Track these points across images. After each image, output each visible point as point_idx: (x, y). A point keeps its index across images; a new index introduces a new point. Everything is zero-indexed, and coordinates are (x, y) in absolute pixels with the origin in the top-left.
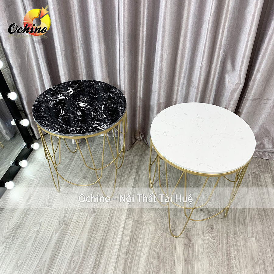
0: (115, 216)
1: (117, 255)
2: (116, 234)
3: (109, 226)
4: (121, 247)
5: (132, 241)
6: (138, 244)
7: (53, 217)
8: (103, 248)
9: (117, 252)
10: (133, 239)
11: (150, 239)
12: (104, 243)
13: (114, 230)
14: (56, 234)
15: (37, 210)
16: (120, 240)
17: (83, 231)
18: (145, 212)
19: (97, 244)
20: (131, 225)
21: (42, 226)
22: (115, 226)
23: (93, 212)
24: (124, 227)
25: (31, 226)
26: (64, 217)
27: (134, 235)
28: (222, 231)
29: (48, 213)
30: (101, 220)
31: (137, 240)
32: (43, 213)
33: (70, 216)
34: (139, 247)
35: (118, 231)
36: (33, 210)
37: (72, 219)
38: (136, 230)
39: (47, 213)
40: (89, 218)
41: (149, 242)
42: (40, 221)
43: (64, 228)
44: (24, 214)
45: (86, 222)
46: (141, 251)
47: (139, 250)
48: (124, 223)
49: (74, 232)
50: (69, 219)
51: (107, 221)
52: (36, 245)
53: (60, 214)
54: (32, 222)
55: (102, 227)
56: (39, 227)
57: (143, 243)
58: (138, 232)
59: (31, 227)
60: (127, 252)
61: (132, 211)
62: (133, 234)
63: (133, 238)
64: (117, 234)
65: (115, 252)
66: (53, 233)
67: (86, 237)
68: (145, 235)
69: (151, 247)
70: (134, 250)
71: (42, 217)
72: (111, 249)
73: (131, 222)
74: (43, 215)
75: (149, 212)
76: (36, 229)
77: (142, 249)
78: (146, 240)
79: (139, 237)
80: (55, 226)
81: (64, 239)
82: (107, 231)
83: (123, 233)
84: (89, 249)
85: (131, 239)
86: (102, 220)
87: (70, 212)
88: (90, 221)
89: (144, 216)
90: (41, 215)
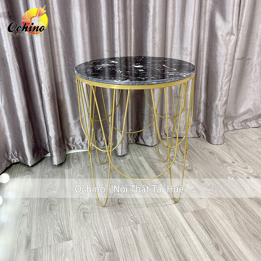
2: (185, 234)
3: (169, 230)
4: (205, 245)
5: (211, 233)
6: (219, 233)
9: (205, 253)
10: (209, 231)
11: (226, 222)
12: (180, 250)
13: (178, 230)
16: (196, 238)
18: (197, 200)
19: (171, 255)
20: (193, 217)
22: (176, 225)
23: (135, 222)
24: (188, 223)
26: (100, 243)
27: (207, 226)
29: (72, 248)
30: (153, 227)
31: (214, 229)
32: (64, 250)
33: (108, 238)
34: (225, 236)
35: (185, 230)
37: (112, 241)
38: (204, 220)
39: (70, 249)
40: (136, 230)
41: (230, 225)
43: (110, 256)
45: (135, 236)
46: (231, 239)
47: (226, 238)
48: (183, 219)
53: (91, 242)
55: (161, 234)
57: (225, 230)
58: (208, 221)
60: (217, 247)
62: (204, 225)
63: (208, 229)
64: (186, 232)
65: (202, 253)
67: (151, 253)
68: (218, 221)
69: (237, 230)
70: (222, 241)
71: (65, 256)
72: (195, 252)
73: (190, 215)
74: (66, 253)
77: (230, 236)
78: (224, 225)
79: (214, 225)
80: (94, 259)
82: (171, 235)
83: (192, 229)
85: (208, 231)
86: (155, 226)
87: (105, 234)
88: (140, 234)
89: (200, 204)
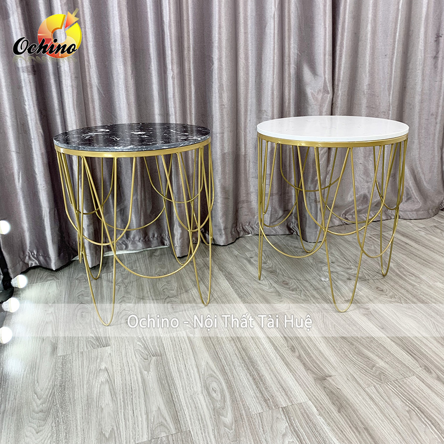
1: (279, 357)
4: (278, 347)
7: (123, 356)
8: (250, 358)
9: (277, 355)
12: (246, 352)
14: (148, 372)
16: (268, 341)
17: (196, 352)
19: (234, 358)
21: (112, 372)
25: (89, 379)
28: (395, 289)
29: (111, 354)
32: (99, 356)
33: (156, 343)
37: (162, 346)
39: (107, 355)
42: (103, 368)
43: (157, 360)
47: (307, 341)
49: (181, 359)
50: (158, 348)
52: (122, 397)
53: (134, 347)
56: (106, 375)
60: (293, 349)
65: (272, 356)
66: (141, 373)
67: (209, 357)
70: (300, 343)
72: (264, 355)
74: (102, 359)
76: (102, 379)
77: (311, 339)
80: (137, 364)
81: (171, 373)
84: (227, 368)
87: (152, 340)
88: (197, 338)
90: (99, 361)
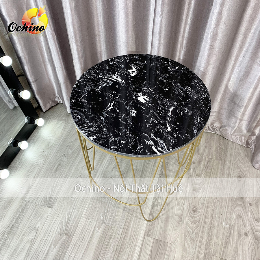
0: (130, 230)
3: (122, 245)
13: (128, 251)
14: (54, 248)
15: (35, 210)
17: (88, 248)
18: (171, 229)
20: (151, 246)
21: (38, 234)
22: (130, 244)
23: (103, 221)
24: (141, 248)
25: (25, 232)
26: (67, 224)
29: (48, 216)
30: (112, 234)
32: (42, 215)
33: (74, 223)
35: (133, 254)
36: (30, 209)
37: (75, 228)
38: (156, 255)
39: (46, 216)
40: (98, 229)
42: (37, 227)
43: (65, 240)
44: (19, 214)
45: (93, 234)
48: (141, 241)
50: (72, 229)
51: (120, 236)
53: (62, 218)
54: (27, 226)
55: (112, 245)
56: (34, 235)
58: (159, 258)
59: (24, 234)
61: (153, 226)
66: (50, 246)
71: (39, 221)
73: (150, 241)
74: (41, 218)
75: (175, 230)
76: (30, 237)
80: (54, 235)
81: (64, 257)
82: (119, 252)
83: (139, 257)
86: (114, 234)
87: (75, 218)
88: (98, 234)
89: (169, 236)
90: (39, 218)
